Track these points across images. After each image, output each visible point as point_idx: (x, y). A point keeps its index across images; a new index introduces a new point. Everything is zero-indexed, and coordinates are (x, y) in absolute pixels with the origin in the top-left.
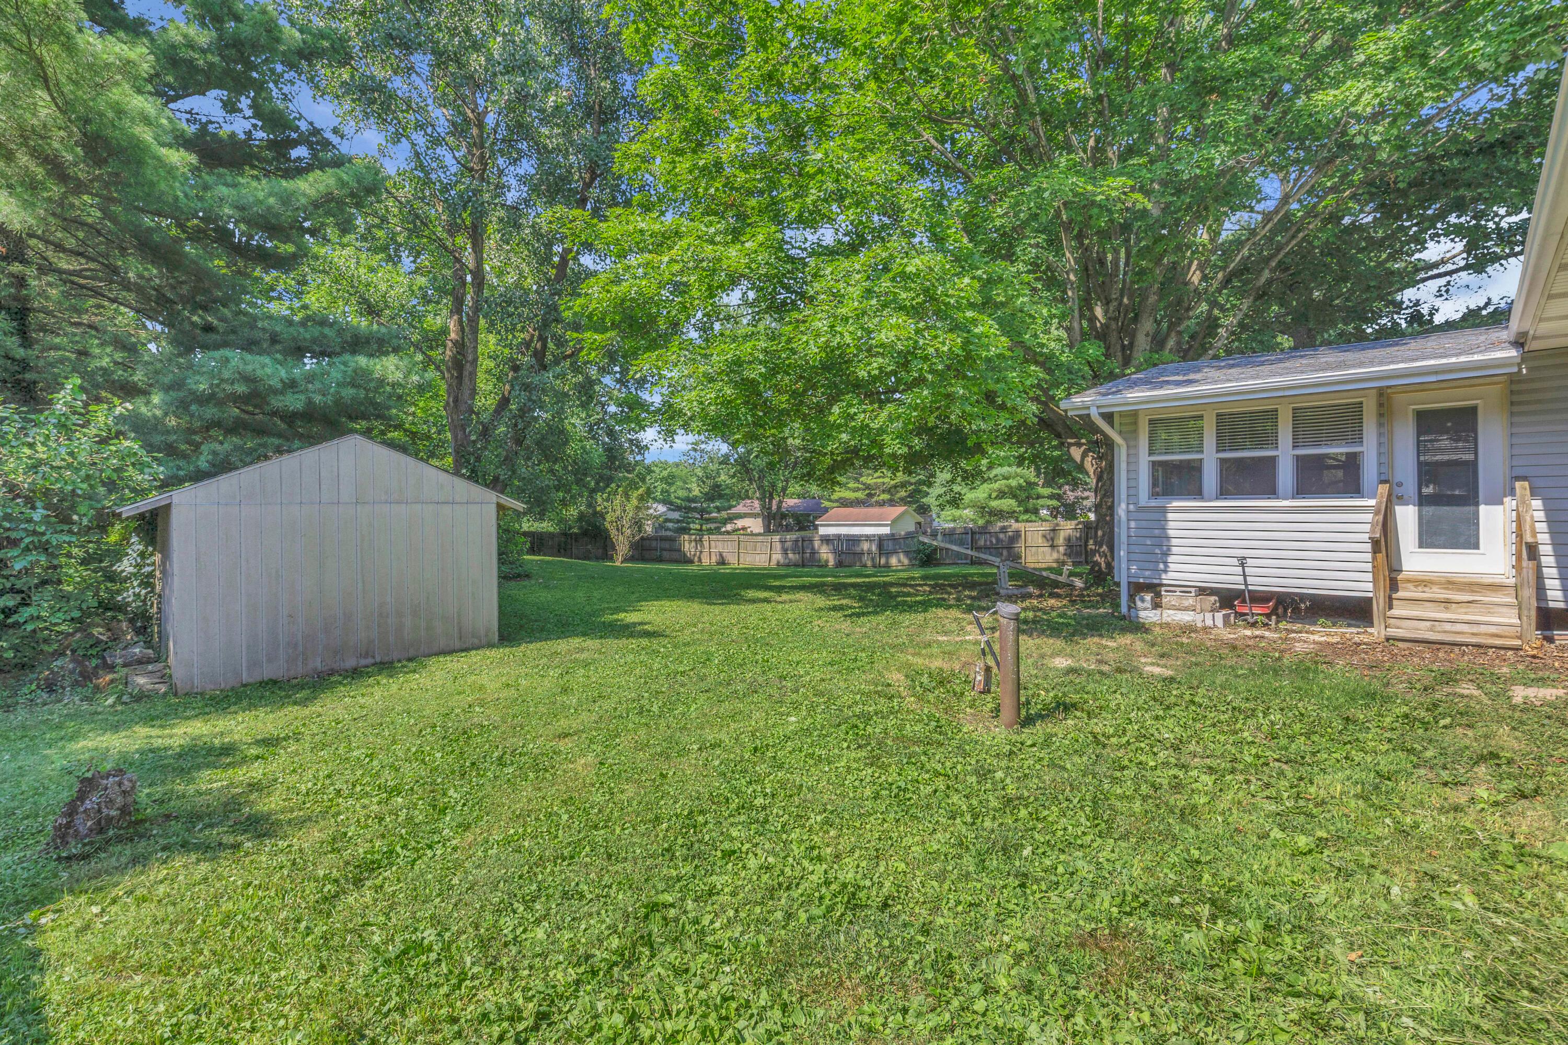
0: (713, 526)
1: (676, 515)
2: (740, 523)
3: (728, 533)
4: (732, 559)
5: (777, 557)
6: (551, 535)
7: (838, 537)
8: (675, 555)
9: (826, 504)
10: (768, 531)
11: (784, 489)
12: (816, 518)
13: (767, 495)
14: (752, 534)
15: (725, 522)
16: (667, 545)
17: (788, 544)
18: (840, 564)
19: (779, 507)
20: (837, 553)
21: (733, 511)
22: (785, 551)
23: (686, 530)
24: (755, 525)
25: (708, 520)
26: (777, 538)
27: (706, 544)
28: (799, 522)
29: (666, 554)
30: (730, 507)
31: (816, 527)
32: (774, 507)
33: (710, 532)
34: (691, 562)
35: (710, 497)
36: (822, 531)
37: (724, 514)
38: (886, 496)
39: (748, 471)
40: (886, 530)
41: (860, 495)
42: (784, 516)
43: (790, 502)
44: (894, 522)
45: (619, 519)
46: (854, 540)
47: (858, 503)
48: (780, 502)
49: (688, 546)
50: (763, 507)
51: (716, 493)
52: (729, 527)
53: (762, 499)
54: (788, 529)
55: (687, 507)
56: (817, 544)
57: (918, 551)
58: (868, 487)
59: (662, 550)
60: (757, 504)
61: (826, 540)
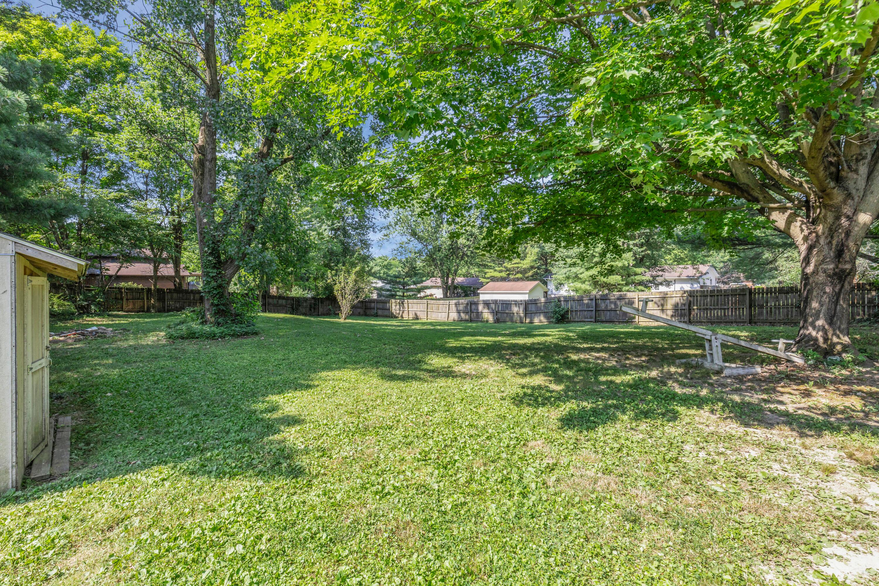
0: (411, 293)
1: (388, 287)
2: (428, 292)
3: (421, 298)
4: (423, 316)
5: (454, 315)
6: (306, 300)
7: (495, 302)
8: (386, 313)
9: (482, 280)
10: (446, 296)
11: (456, 271)
12: (478, 289)
13: (445, 276)
14: (436, 299)
15: (419, 291)
16: (380, 306)
17: (461, 307)
18: (497, 321)
19: (453, 282)
20: (495, 313)
21: (424, 284)
22: (459, 312)
23: (393, 296)
24: (439, 293)
25: (408, 290)
26: (453, 302)
27: (406, 305)
28: (465, 292)
29: (380, 312)
30: (422, 282)
31: (478, 294)
32: (450, 282)
33: (409, 297)
34: (396, 317)
35: (408, 275)
36: (482, 297)
37: (419, 286)
38: (519, 276)
39: (434, 260)
40: (526, 297)
41: (504, 274)
42: (456, 288)
43: (459, 280)
44: (531, 291)
45: (343, 288)
46: (507, 304)
47: (503, 279)
48: (453, 279)
49: (394, 306)
50: (443, 282)
51: (413, 272)
52: (422, 294)
53: (442, 277)
54: (459, 296)
55: (393, 280)
56: (481, 307)
57: (555, 312)
58: (507, 270)
59: (378, 309)
60: (439, 280)
61: (487, 304)
